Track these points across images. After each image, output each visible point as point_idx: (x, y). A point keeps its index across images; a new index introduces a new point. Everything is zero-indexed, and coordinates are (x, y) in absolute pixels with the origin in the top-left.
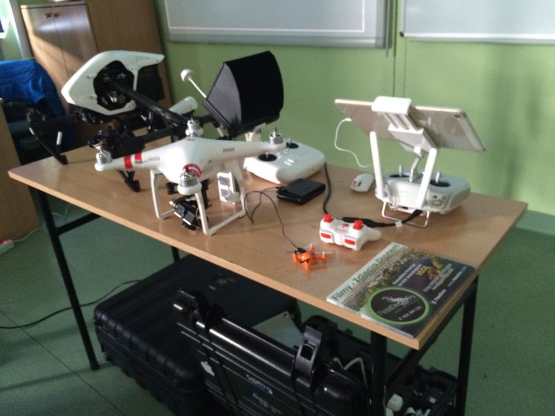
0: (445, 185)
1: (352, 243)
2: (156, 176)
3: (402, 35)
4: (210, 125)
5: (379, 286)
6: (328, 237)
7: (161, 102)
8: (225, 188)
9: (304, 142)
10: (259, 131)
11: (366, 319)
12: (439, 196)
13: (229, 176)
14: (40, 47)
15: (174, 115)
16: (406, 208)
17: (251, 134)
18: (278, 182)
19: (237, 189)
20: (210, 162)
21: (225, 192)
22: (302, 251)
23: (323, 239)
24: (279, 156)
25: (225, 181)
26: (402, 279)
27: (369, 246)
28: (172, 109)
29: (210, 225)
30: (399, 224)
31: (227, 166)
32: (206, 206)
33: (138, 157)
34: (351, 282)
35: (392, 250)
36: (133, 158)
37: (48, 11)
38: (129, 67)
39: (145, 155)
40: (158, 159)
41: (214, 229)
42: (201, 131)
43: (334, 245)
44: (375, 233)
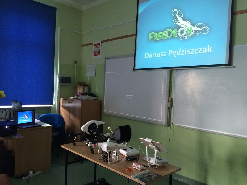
0: (162, 160)
1: (139, 168)
2: (100, 149)
3: (172, 123)
4: (113, 140)
5: (142, 176)
6: (134, 167)
7: (102, 133)
8: (114, 155)
9: (134, 148)
10: (124, 143)
11: (137, 180)
12: (159, 162)
13: (115, 152)
14: (63, 111)
15: (105, 136)
16: (153, 164)
17: (122, 144)
18: (127, 156)
19: (117, 155)
20: (112, 147)
21: (114, 156)
22: (128, 168)
23: (133, 167)
24: (128, 149)
25: (114, 153)
26: (147, 175)
27: (142, 170)
28: (104, 135)
29: (109, 162)
30: (150, 167)
31: (115, 149)
32: (109, 158)
33: (97, 144)
34: (136, 175)
35: (147, 171)
36: (96, 144)
37: (69, 101)
38: (97, 124)
39: (99, 144)
40: (101, 145)
41: (110, 163)
42: (111, 141)
43: (135, 169)
44: (144, 168)
